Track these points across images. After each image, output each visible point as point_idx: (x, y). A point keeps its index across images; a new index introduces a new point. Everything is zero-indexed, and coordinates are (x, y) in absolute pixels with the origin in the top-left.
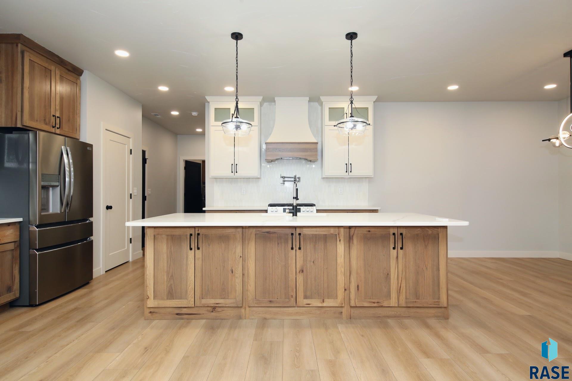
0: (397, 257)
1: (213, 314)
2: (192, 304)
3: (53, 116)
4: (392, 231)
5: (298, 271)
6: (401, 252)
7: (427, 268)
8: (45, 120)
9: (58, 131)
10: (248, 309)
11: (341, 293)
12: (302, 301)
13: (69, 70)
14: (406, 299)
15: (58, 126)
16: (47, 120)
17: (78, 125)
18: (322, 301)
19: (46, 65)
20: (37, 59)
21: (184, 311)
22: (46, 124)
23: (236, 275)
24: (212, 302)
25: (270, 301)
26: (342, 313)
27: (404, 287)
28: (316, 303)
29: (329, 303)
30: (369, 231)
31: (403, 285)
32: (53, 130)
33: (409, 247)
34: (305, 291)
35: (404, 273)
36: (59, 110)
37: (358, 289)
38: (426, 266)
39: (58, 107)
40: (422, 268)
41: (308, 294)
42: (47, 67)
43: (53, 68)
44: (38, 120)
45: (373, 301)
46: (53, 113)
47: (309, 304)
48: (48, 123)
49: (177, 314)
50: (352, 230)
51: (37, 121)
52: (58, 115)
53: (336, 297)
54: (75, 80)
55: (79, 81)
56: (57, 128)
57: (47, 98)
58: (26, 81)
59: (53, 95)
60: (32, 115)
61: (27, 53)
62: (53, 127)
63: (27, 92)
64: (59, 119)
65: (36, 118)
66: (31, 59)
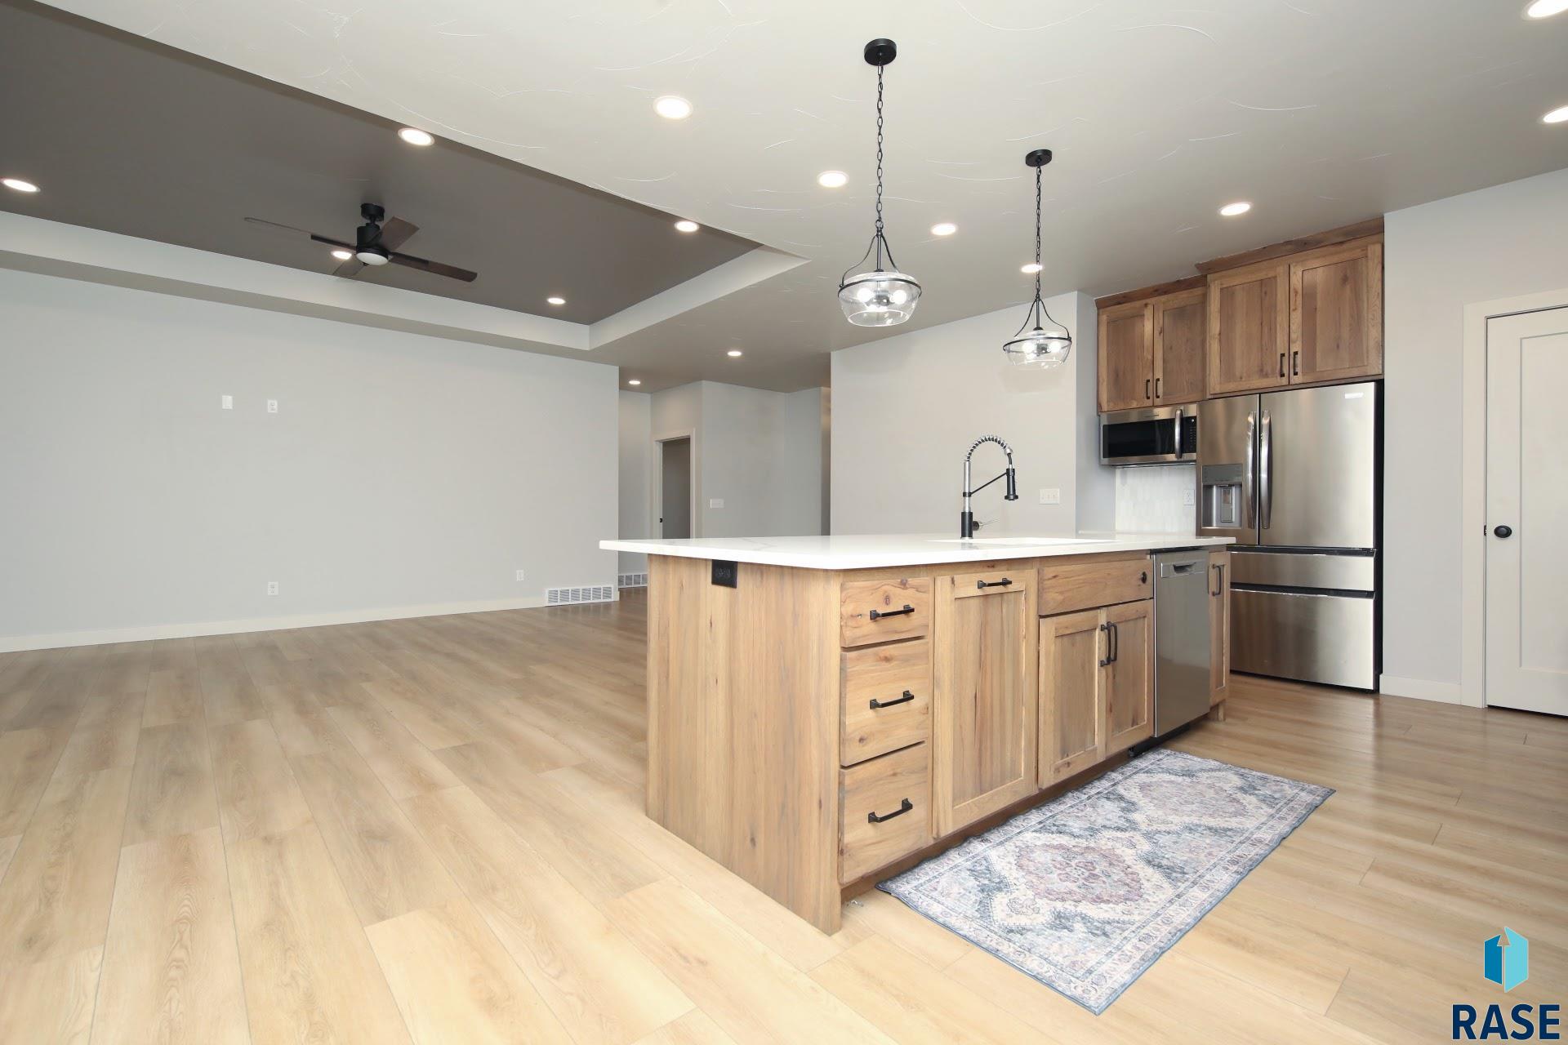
8: (1262, 370)
9: (1296, 379)
13: (1342, 243)
15: (1294, 370)
16: (1268, 368)
17: (1372, 345)
19: (1261, 275)
20: (1242, 278)
22: (1266, 376)
32: (1284, 381)
36: (1300, 339)
39: (1294, 335)
42: (1264, 277)
43: (1281, 269)
44: (1244, 375)
46: (1281, 347)
48: (1269, 372)
51: (1241, 378)
52: (1295, 348)
54: (1358, 253)
55: (1378, 247)
56: (1296, 374)
57: (1266, 330)
58: (1215, 326)
59: (1281, 319)
60: (1228, 372)
61: (1216, 282)
62: (1282, 375)
63: (1217, 341)
64: (1299, 357)
65: (1238, 374)
66: (1225, 286)
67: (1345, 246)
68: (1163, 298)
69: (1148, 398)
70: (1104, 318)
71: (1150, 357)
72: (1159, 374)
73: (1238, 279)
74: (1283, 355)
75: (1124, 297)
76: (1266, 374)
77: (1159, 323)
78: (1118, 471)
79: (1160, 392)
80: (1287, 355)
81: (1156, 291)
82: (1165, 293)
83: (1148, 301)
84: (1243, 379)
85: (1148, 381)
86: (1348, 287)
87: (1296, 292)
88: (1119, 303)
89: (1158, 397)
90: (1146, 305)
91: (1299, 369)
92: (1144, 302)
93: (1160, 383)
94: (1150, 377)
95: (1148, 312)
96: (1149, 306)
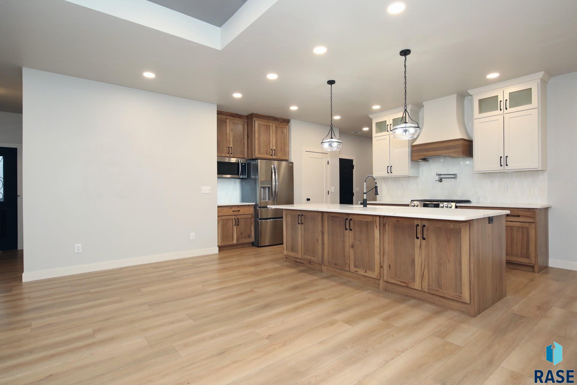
0: (420, 246)
1: (310, 265)
2: (300, 257)
3: (272, 149)
4: (416, 222)
5: (350, 247)
6: (424, 242)
7: (449, 261)
8: (267, 153)
9: (274, 157)
10: (325, 267)
11: (377, 268)
12: (353, 269)
13: (281, 122)
14: (429, 285)
15: (274, 155)
16: (268, 153)
17: (287, 152)
18: (365, 271)
19: (267, 124)
20: (263, 122)
21: (298, 260)
22: (268, 155)
23: (319, 243)
24: (308, 257)
25: (336, 264)
26: (379, 284)
27: (427, 275)
28: (361, 272)
29: (369, 274)
30: (397, 221)
31: (426, 272)
32: (271, 157)
33: (432, 239)
34: (355, 262)
35: (427, 262)
36: (275, 146)
37: (390, 268)
38: (448, 259)
39: (274, 144)
40: (445, 260)
41: (357, 264)
42: (267, 125)
43: (271, 124)
44: (263, 153)
45: (401, 280)
46: (271, 148)
47: (357, 272)
49: (296, 261)
50: (385, 219)
52: (274, 148)
53: (374, 271)
54: (285, 127)
55: (288, 127)
57: (268, 141)
58: (256, 135)
59: (271, 138)
60: (260, 152)
61: (257, 121)
62: (271, 155)
64: (275, 151)
66: (259, 123)
67: (282, 123)
68: (234, 118)
69: (228, 153)
71: (229, 138)
72: (232, 146)
75: (220, 112)
77: (231, 127)
79: (232, 152)
81: (231, 115)
82: (233, 116)
86: (283, 134)
87: (274, 132)
89: (231, 154)
92: (227, 117)
93: (232, 149)
94: (229, 146)
95: (228, 121)
96: (228, 119)
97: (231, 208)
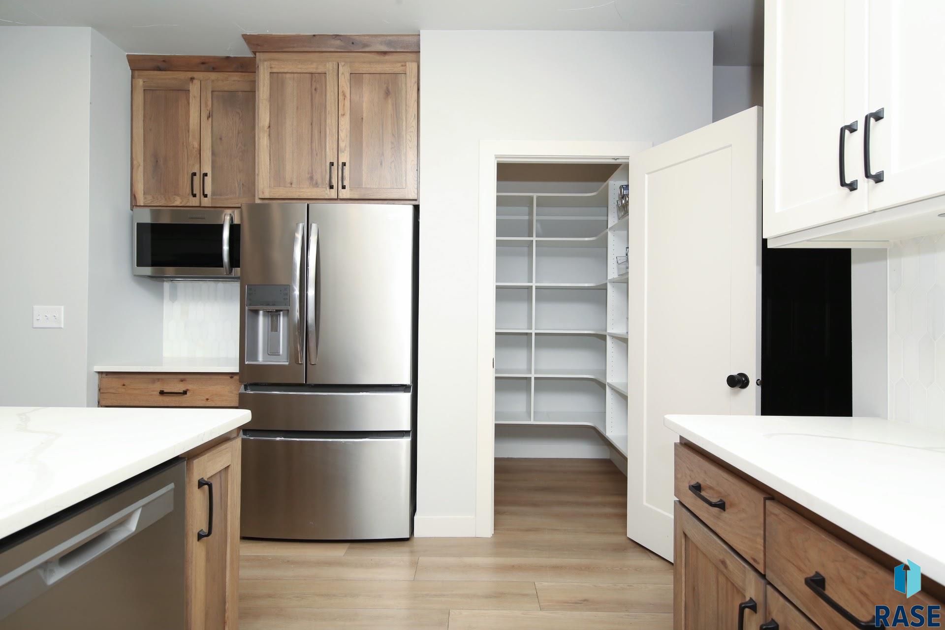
8: (311, 178)
9: (344, 194)
13: (384, 52)
15: (342, 183)
16: (317, 177)
19: (312, 68)
20: (293, 65)
22: (316, 185)
32: (333, 194)
36: (348, 149)
39: (343, 144)
42: (314, 71)
43: (330, 67)
44: (295, 181)
46: (331, 157)
48: (319, 181)
51: (291, 184)
52: (343, 158)
54: (398, 68)
55: (415, 65)
56: (344, 187)
57: (316, 132)
58: (264, 116)
59: (331, 121)
60: (278, 176)
61: (266, 63)
62: (331, 187)
63: (266, 135)
64: (347, 168)
65: (288, 180)
66: (275, 70)
67: (387, 57)
68: (213, 75)
69: (194, 196)
70: (140, 82)
71: (196, 145)
72: (207, 168)
73: (289, 65)
74: (332, 164)
75: (164, 61)
76: (317, 184)
77: (206, 105)
78: (167, 285)
79: (208, 191)
80: (335, 164)
81: (203, 63)
82: (214, 69)
83: (195, 75)
84: (293, 186)
85: (194, 174)
86: (390, 101)
87: (345, 96)
88: (159, 69)
89: (206, 196)
90: (192, 79)
91: (346, 183)
92: (190, 74)
93: (208, 180)
94: (196, 170)
95: (194, 88)
96: (195, 81)
97: (154, 381)
